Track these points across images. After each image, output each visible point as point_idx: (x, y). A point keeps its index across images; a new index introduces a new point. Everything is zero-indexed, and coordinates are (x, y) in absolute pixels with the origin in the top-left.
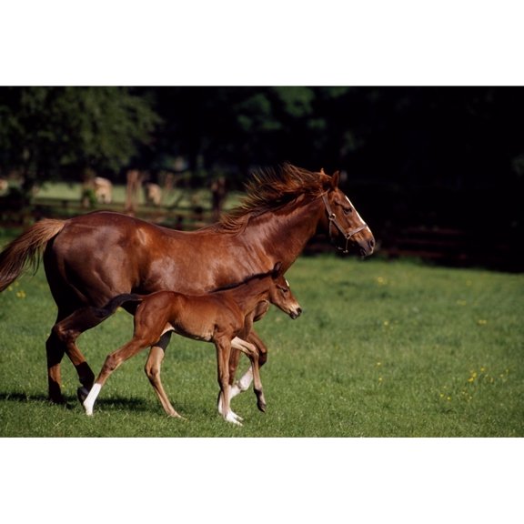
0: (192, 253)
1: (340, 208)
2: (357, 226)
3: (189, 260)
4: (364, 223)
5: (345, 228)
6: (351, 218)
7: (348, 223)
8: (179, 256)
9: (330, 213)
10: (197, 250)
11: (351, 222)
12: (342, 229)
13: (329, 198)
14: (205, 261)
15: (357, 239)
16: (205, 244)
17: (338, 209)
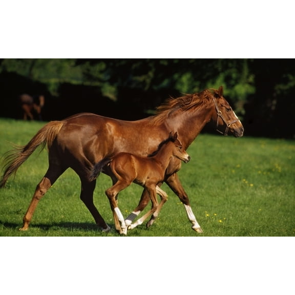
0: (136, 134)
1: (224, 108)
2: (233, 119)
3: (135, 138)
4: (237, 118)
5: (227, 120)
6: (230, 114)
7: (229, 118)
8: (130, 137)
9: (218, 111)
10: (140, 132)
11: (230, 117)
12: (225, 121)
13: (218, 102)
14: (143, 138)
15: (234, 127)
16: (144, 128)
17: (223, 109)
